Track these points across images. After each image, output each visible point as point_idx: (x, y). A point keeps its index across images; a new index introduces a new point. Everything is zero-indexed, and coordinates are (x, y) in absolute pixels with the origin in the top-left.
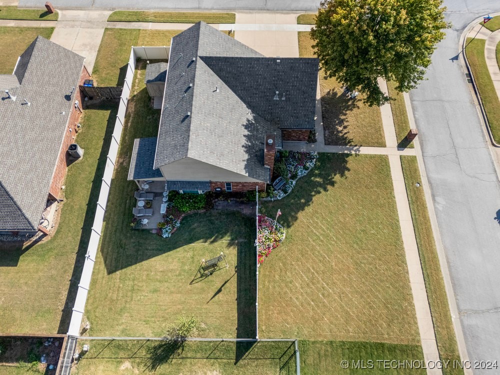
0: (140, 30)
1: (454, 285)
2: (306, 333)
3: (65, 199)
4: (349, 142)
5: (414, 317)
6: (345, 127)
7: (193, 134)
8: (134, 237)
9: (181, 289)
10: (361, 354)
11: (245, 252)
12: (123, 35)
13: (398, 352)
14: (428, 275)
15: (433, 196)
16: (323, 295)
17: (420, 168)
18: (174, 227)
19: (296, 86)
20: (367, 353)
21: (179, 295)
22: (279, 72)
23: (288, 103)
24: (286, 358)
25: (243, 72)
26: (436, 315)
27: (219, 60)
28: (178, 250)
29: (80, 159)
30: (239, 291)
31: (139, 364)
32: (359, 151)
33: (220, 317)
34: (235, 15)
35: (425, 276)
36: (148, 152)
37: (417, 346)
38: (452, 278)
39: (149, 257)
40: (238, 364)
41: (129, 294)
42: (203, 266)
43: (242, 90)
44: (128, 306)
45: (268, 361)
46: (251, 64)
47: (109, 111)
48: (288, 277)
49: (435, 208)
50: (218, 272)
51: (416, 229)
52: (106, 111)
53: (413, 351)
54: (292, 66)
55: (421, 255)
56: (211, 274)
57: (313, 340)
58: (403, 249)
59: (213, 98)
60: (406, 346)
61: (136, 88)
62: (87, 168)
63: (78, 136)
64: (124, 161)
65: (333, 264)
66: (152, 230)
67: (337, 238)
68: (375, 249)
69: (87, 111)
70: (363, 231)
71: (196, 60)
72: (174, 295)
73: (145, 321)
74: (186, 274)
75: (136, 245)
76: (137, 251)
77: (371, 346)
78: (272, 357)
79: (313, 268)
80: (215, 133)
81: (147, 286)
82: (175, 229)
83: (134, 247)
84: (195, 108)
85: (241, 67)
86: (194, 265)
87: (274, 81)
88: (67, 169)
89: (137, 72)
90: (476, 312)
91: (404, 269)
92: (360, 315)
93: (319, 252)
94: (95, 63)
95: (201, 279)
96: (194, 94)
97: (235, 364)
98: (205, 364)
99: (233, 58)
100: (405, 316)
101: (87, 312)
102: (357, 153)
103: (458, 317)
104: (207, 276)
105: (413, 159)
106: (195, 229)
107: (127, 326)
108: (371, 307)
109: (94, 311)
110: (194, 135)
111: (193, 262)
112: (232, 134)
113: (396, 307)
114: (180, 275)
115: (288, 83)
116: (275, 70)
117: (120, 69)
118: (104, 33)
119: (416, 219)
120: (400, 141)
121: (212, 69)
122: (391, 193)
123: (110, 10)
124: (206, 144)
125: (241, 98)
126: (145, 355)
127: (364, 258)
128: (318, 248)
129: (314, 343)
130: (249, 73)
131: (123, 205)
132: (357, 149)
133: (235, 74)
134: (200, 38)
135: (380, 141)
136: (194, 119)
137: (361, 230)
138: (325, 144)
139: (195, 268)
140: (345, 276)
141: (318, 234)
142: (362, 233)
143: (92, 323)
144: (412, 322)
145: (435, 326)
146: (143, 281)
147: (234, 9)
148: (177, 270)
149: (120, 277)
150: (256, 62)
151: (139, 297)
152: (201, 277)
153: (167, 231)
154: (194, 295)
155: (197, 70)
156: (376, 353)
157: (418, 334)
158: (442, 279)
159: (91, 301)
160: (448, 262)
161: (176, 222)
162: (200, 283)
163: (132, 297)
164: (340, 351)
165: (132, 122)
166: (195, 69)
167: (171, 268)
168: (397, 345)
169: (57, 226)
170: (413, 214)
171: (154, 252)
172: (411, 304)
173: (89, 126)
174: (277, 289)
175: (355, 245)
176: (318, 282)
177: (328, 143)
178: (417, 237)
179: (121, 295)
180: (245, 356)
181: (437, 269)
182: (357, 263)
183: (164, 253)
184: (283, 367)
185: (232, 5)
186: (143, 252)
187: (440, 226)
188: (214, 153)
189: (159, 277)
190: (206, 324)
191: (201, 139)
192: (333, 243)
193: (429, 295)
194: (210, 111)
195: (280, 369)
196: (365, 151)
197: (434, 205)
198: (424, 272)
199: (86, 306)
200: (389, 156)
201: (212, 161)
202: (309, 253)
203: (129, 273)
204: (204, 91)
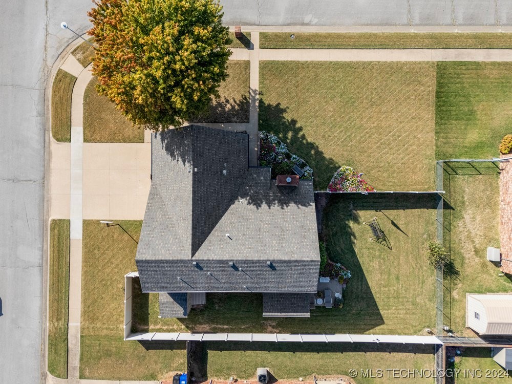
0: (82, 337)
1: (387, 24)
2: (431, 152)
3: (313, 375)
4: (245, 99)
5: (415, 63)
6: (227, 101)
7: (293, 257)
8: (351, 303)
9: (395, 257)
10: (445, 110)
11: (363, 202)
12: (91, 355)
13: (442, 81)
14: (381, 45)
15: (303, 24)
16: (399, 136)
17: (274, 31)
18: (341, 268)
19: (216, 152)
20: (443, 106)
21: (401, 258)
22: (204, 170)
23: (229, 160)
24: (449, 170)
25: (205, 208)
26: (413, 45)
27: (195, 235)
28: (361, 263)
29: (268, 369)
30: (397, 208)
31: (455, 284)
32: (256, 90)
33: (419, 222)
34: (54, 220)
35: (381, 47)
36: (280, 301)
37: (438, 65)
38: (381, 25)
39: (368, 287)
40: (453, 207)
41: (401, 300)
42: (376, 240)
43: (219, 209)
44: (410, 300)
45: (452, 184)
46: (198, 200)
47: (209, 351)
48: (385, 165)
49: (316, 25)
50: (381, 226)
51: (338, 47)
52: (209, 355)
53: (441, 68)
54: (200, 155)
55: (363, 48)
56: (383, 232)
57: (435, 147)
58: (358, 63)
59: (239, 239)
60: (437, 74)
61: (175, 327)
62: (279, 360)
63: (241, 378)
64: (270, 325)
65: (372, 125)
66: (343, 288)
67: (348, 120)
68: (358, 87)
69: (209, 375)
70: (341, 95)
71: (195, 261)
72: (401, 262)
73: (423, 284)
74: (383, 254)
75: (357, 300)
76: (363, 298)
77: (439, 102)
78: (448, 180)
79: (376, 143)
80: (281, 235)
81: (394, 286)
82: (343, 267)
83: (359, 302)
84: (260, 257)
85: (201, 211)
86: (375, 247)
87: (211, 175)
88: (280, 380)
89: (153, 329)
90: (409, 11)
91: (376, 65)
92: (415, 108)
93: (362, 137)
94: (140, 380)
95: (387, 241)
96: (245, 259)
97: (454, 210)
98: (455, 233)
99: (193, 220)
100: (415, 71)
101: (415, 333)
102: (258, 92)
103: (413, 27)
104: (384, 236)
105: (263, 36)
106: (342, 249)
107: (427, 298)
108: (409, 98)
109: (415, 327)
110: (293, 255)
111: (372, 248)
112: (273, 218)
113: (408, 76)
114: (384, 259)
115: (213, 160)
116: (203, 173)
117: (147, 350)
118: (88, 379)
119: (328, 46)
120: (243, 46)
121: (202, 243)
122: (303, 64)
123: (45, 379)
124: (298, 243)
125: (226, 210)
126: (448, 281)
127: (366, 98)
128: (358, 138)
129: (437, 147)
130: (205, 202)
131: (319, 318)
132: (253, 92)
133: (206, 217)
134: (163, 259)
135: (243, 66)
136: (275, 257)
137: (340, 97)
138: (248, 122)
139: (377, 247)
140: (382, 117)
141: (345, 137)
142: (343, 97)
143: (424, 327)
144: (419, 66)
145: (421, 47)
146: (389, 290)
147: (43, 222)
148: (379, 262)
149: (386, 310)
150: (196, 195)
151: (403, 291)
152: (385, 241)
153: (346, 274)
154: (401, 245)
155: (211, 259)
156: (444, 99)
157: (428, 62)
158: (383, 33)
159: (407, 331)
160: (368, 25)
161: (337, 267)
162: (391, 241)
163: (403, 297)
164: (443, 127)
165: (223, 324)
166: (209, 260)
167: (378, 267)
168: (437, 81)
169: (340, 376)
170: (323, 47)
171: (363, 283)
172: (405, 64)
173: (229, 368)
174: (395, 175)
175: (356, 104)
176: (388, 140)
177: (247, 120)
178: (346, 48)
179: (401, 307)
180: (448, 202)
181: (375, 36)
182: (372, 105)
183: (364, 274)
184: (456, 172)
185: (36, 224)
186: (364, 293)
187: (334, 25)
188: (305, 235)
189: (386, 277)
190: (424, 234)
191: (295, 249)
192: (353, 124)
193: (397, 47)
194: (257, 241)
195: (457, 174)
196: (255, 84)
197: (312, 25)
198: (378, 47)
199: (411, 334)
200: (260, 59)
201: (314, 237)
202: (362, 146)
203: (383, 303)
204: (235, 250)
